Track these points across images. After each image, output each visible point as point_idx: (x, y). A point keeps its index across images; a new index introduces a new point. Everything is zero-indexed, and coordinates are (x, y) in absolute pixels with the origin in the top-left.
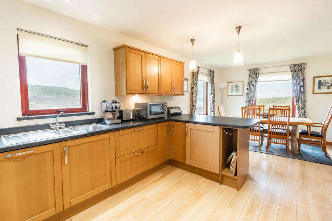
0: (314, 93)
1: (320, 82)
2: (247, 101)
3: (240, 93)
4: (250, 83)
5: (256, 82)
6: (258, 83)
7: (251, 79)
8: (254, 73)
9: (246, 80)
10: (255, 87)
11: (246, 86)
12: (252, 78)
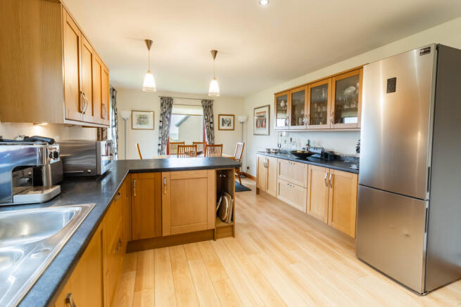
0: (219, 129)
1: (223, 119)
2: (160, 138)
3: (150, 126)
4: (163, 114)
5: (170, 113)
6: (172, 116)
7: (164, 110)
8: (167, 103)
9: (158, 110)
10: (169, 120)
11: (158, 118)
12: (165, 108)
